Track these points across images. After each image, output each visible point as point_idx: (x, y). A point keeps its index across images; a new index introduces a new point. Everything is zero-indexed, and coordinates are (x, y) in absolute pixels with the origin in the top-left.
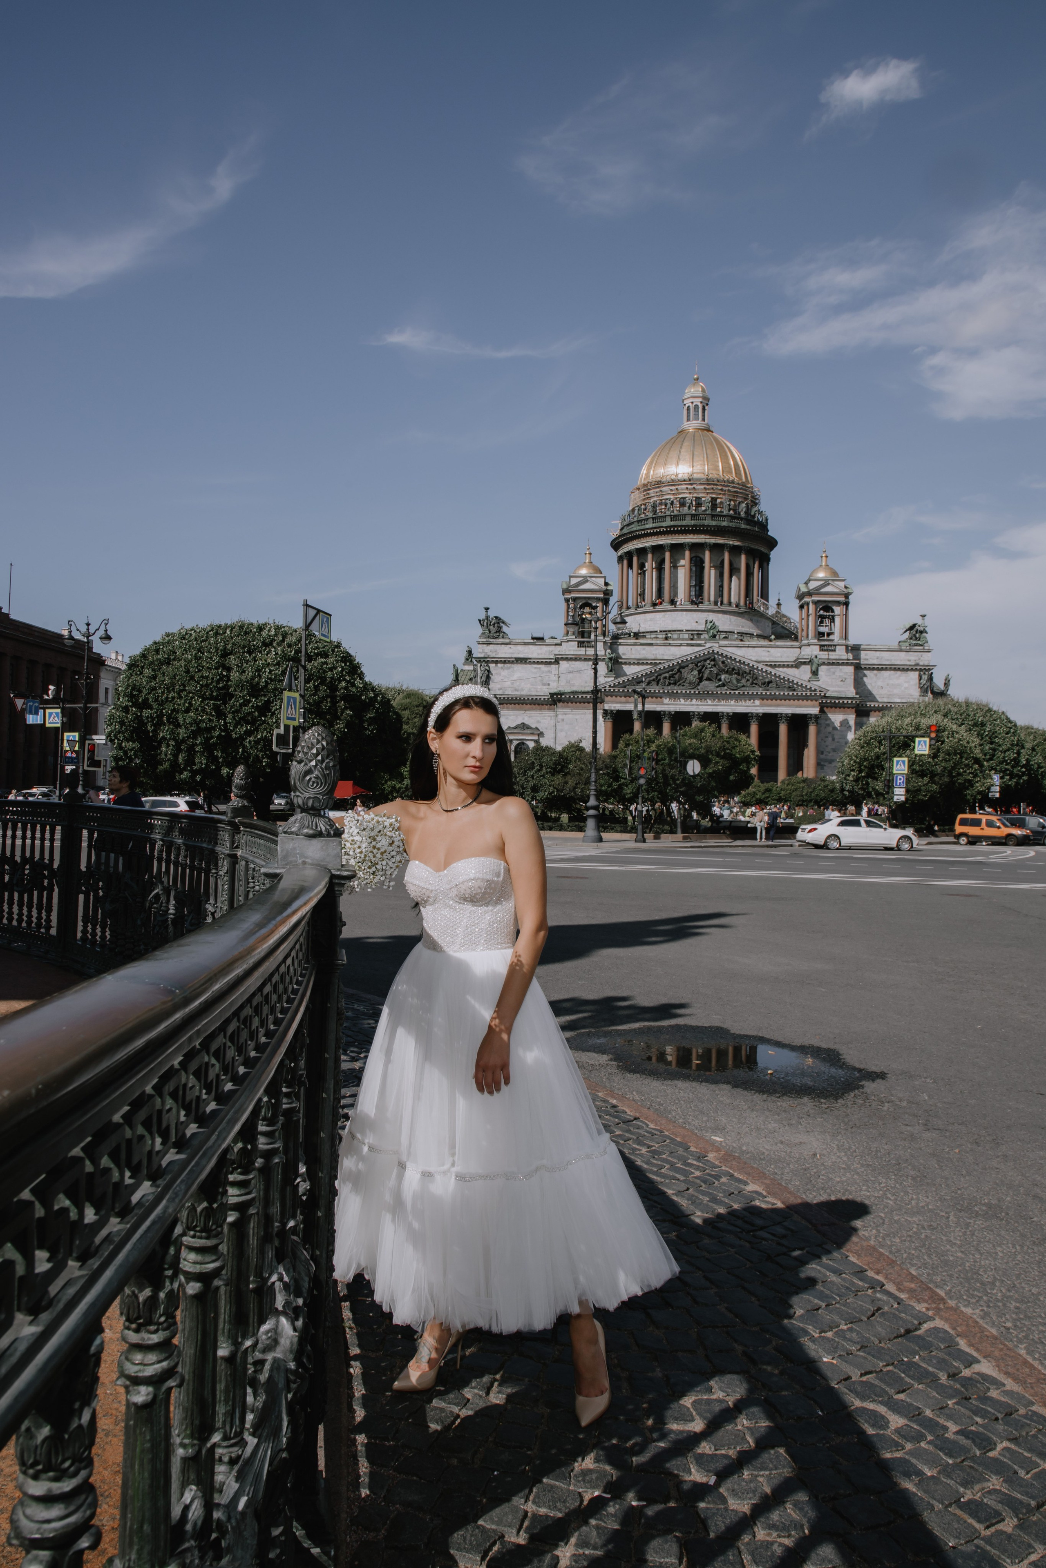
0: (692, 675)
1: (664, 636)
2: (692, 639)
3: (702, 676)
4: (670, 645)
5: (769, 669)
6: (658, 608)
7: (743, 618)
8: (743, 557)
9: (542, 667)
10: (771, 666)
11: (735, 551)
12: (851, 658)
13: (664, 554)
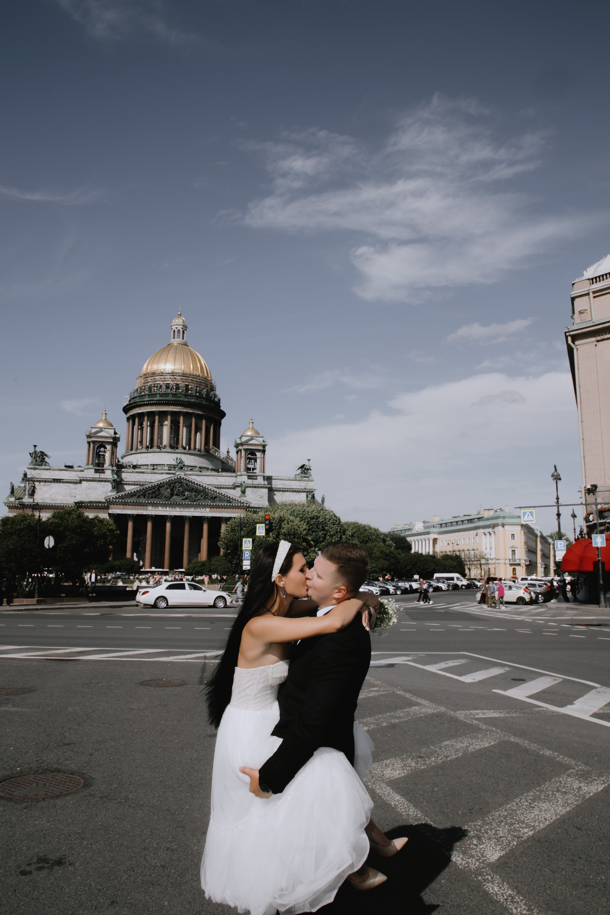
0: (167, 492)
1: (152, 468)
2: (169, 470)
3: (173, 493)
4: (155, 473)
5: (215, 489)
6: (150, 450)
7: (203, 458)
8: (204, 421)
9: (71, 485)
10: (215, 487)
11: (199, 418)
12: (267, 484)
13: (155, 417)
